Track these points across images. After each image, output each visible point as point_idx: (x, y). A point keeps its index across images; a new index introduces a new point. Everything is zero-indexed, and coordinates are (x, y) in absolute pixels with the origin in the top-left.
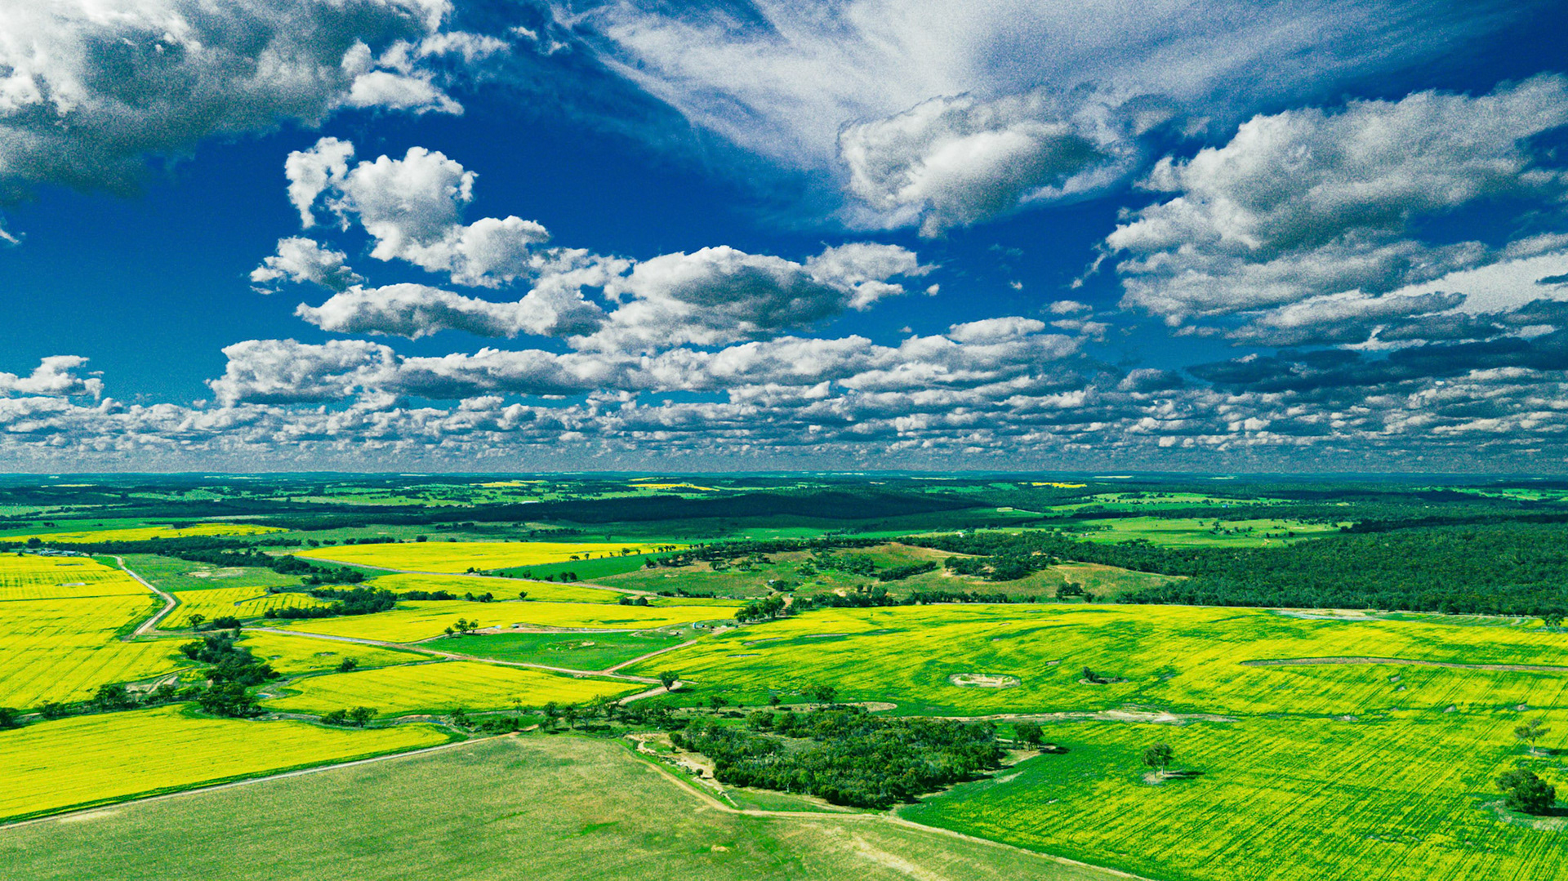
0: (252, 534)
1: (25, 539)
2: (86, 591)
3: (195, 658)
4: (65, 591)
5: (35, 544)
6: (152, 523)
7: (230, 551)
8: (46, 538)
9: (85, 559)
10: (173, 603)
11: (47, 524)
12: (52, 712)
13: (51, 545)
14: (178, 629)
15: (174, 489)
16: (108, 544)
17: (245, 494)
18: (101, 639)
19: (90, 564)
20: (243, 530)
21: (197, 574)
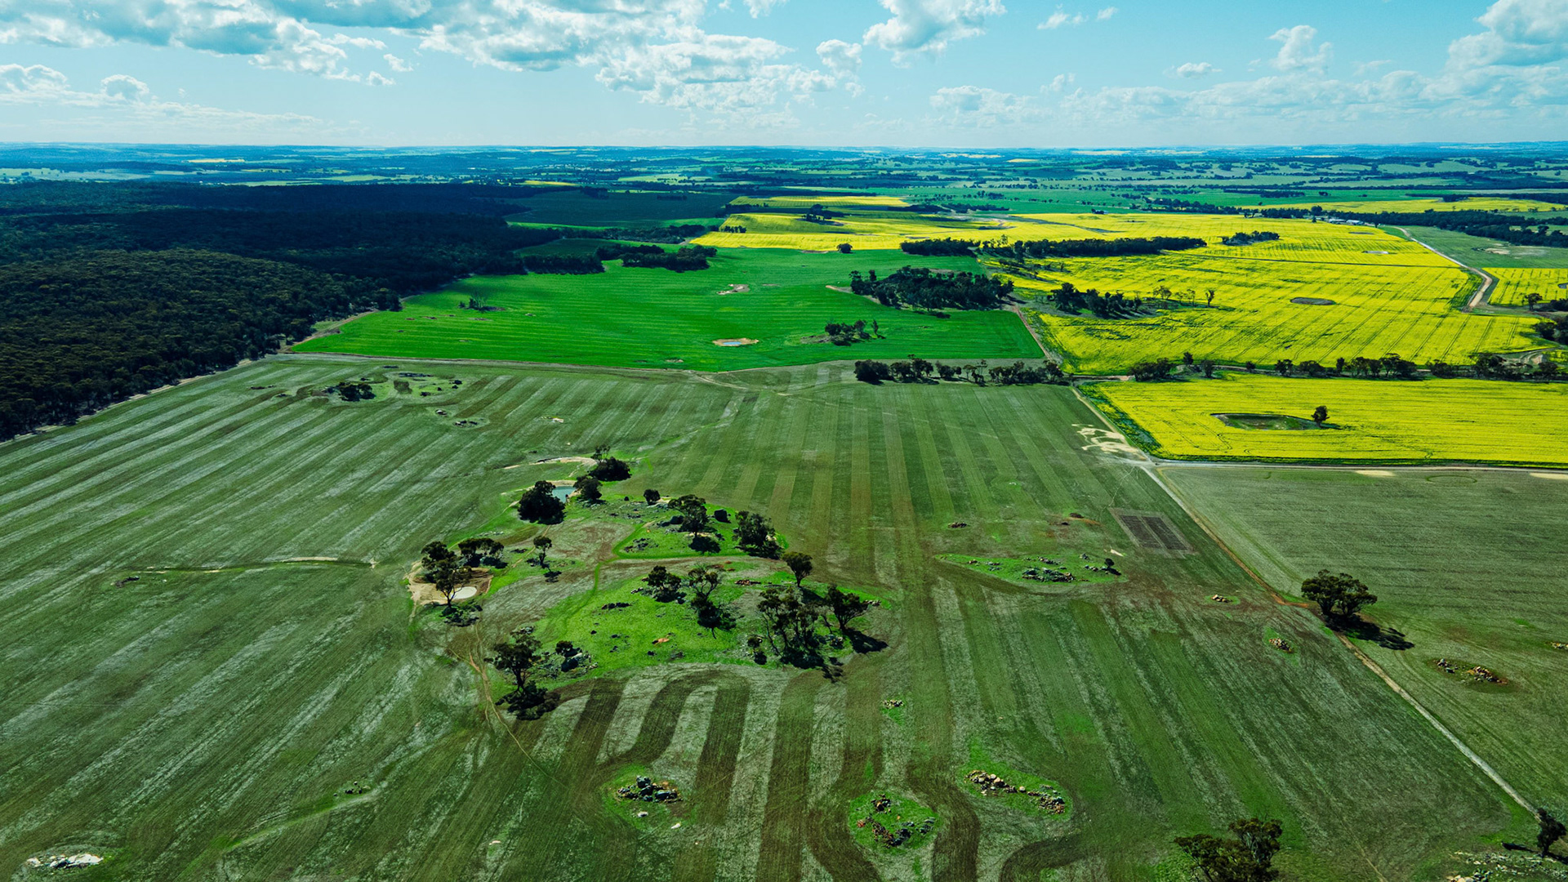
0: (1535, 211)
1: (1309, 206)
2: (1393, 260)
3: (1552, 339)
4: (1371, 257)
5: (1317, 212)
6: (1414, 195)
7: (1518, 228)
8: (1327, 206)
9: (1370, 228)
10: (1489, 280)
11: (1321, 194)
12: (1442, 370)
13: (1332, 214)
14: (1511, 306)
15: (1424, 160)
16: (1385, 214)
17: (1500, 166)
18: (1441, 307)
19: (1379, 235)
20: (1524, 206)
21: (1496, 251)
